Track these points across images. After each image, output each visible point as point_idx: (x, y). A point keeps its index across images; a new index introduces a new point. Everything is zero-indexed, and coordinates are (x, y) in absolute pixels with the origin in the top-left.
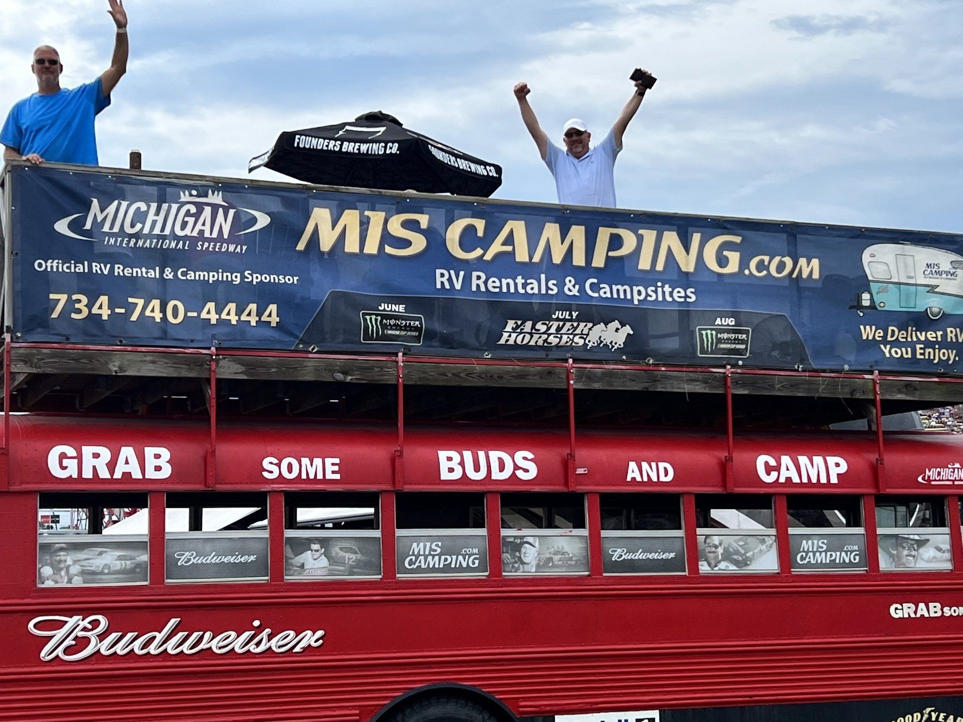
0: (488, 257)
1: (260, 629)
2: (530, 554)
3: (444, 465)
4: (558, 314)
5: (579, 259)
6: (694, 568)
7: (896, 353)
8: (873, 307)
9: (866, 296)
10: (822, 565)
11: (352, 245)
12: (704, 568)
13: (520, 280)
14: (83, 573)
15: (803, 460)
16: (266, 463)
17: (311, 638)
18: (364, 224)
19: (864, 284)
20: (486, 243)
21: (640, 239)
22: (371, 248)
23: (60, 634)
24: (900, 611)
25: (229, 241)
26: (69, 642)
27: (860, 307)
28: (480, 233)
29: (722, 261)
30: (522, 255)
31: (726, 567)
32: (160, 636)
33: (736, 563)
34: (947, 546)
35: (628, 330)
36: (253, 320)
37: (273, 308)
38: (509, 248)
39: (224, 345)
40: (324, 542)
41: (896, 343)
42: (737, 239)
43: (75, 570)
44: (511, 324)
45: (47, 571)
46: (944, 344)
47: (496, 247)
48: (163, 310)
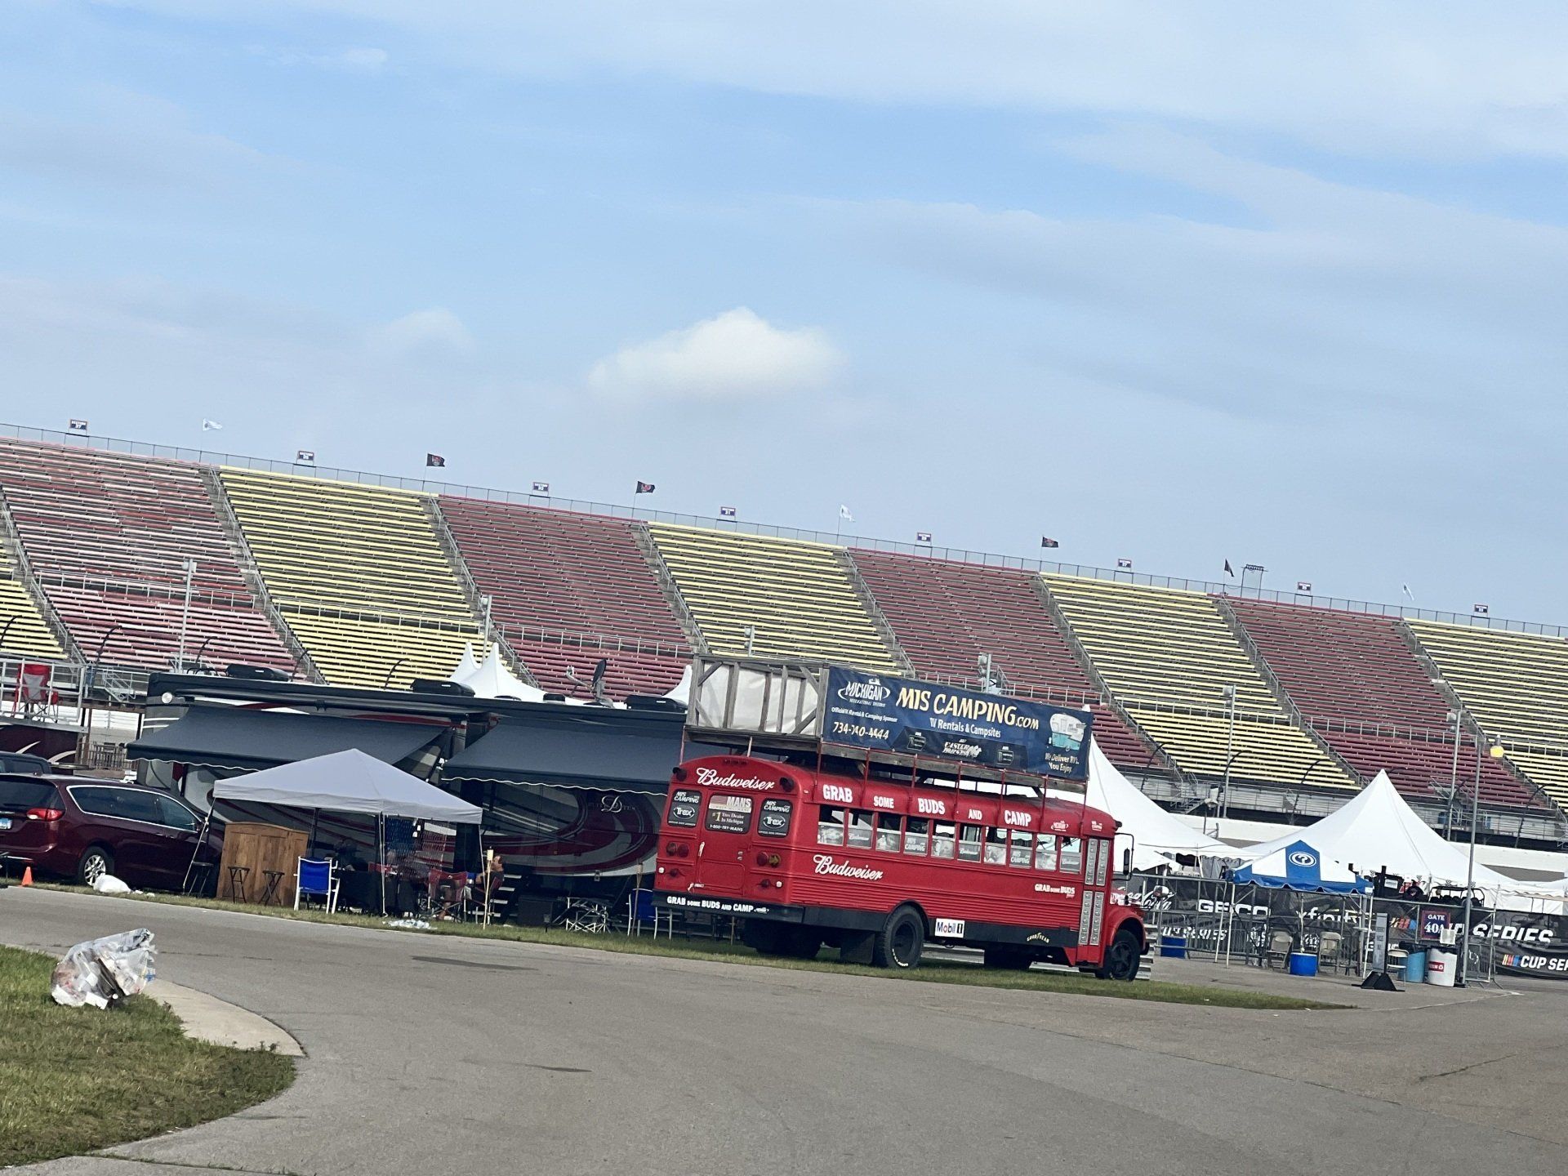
0: (945, 713)
1: (867, 869)
2: (938, 847)
3: (921, 805)
4: (962, 741)
5: (970, 717)
6: (983, 861)
7: (1056, 767)
8: (1052, 744)
9: (1050, 739)
10: (1017, 863)
11: (911, 707)
12: (985, 860)
13: (953, 724)
14: (827, 839)
15: (1018, 813)
16: (876, 798)
17: (879, 875)
18: (915, 694)
19: (1050, 733)
20: (945, 706)
21: (988, 706)
22: (916, 708)
23: (820, 862)
24: (1039, 888)
25: (880, 702)
26: (823, 866)
27: (1047, 744)
28: (944, 702)
29: (1010, 719)
30: (955, 714)
31: (991, 861)
32: (843, 867)
33: (994, 859)
34: (1055, 860)
35: (980, 750)
36: (880, 736)
37: (888, 732)
38: (951, 709)
39: (874, 747)
40: (886, 834)
41: (1054, 763)
42: (1015, 708)
43: (825, 837)
44: (947, 744)
45: (819, 837)
46: (1069, 764)
47: (948, 708)
48: (859, 730)
